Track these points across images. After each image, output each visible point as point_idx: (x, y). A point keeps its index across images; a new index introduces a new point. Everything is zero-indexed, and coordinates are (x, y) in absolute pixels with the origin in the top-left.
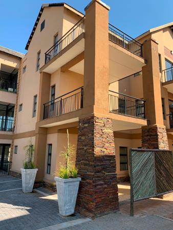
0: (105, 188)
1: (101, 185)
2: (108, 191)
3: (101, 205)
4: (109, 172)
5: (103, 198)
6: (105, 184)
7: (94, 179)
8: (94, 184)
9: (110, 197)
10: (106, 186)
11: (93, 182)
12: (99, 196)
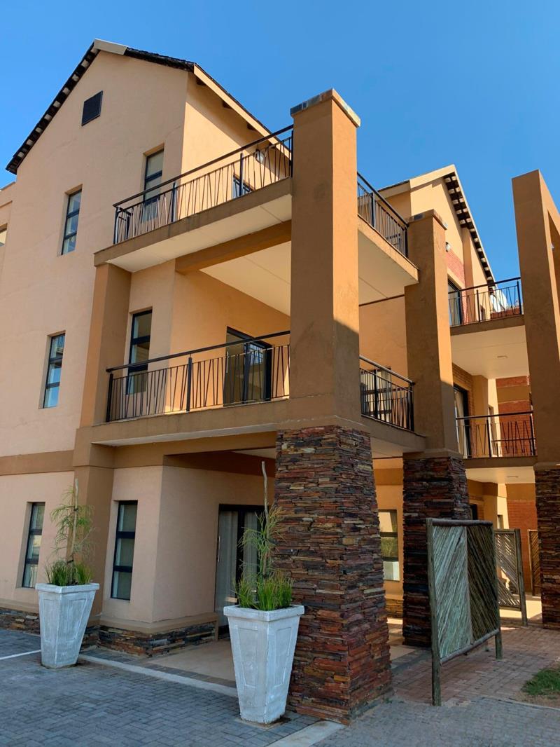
0: (366, 632)
1: (358, 623)
2: (372, 640)
3: (360, 683)
4: (372, 586)
5: (363, 661)
6: (366, 620)
7: (343, 607)
8: (345, 622)
9: (376, 658)
10: (366, 626)
11: (342, 616)
12: (357, 657)
